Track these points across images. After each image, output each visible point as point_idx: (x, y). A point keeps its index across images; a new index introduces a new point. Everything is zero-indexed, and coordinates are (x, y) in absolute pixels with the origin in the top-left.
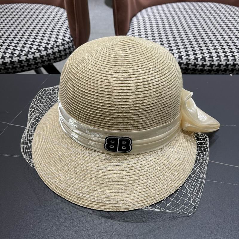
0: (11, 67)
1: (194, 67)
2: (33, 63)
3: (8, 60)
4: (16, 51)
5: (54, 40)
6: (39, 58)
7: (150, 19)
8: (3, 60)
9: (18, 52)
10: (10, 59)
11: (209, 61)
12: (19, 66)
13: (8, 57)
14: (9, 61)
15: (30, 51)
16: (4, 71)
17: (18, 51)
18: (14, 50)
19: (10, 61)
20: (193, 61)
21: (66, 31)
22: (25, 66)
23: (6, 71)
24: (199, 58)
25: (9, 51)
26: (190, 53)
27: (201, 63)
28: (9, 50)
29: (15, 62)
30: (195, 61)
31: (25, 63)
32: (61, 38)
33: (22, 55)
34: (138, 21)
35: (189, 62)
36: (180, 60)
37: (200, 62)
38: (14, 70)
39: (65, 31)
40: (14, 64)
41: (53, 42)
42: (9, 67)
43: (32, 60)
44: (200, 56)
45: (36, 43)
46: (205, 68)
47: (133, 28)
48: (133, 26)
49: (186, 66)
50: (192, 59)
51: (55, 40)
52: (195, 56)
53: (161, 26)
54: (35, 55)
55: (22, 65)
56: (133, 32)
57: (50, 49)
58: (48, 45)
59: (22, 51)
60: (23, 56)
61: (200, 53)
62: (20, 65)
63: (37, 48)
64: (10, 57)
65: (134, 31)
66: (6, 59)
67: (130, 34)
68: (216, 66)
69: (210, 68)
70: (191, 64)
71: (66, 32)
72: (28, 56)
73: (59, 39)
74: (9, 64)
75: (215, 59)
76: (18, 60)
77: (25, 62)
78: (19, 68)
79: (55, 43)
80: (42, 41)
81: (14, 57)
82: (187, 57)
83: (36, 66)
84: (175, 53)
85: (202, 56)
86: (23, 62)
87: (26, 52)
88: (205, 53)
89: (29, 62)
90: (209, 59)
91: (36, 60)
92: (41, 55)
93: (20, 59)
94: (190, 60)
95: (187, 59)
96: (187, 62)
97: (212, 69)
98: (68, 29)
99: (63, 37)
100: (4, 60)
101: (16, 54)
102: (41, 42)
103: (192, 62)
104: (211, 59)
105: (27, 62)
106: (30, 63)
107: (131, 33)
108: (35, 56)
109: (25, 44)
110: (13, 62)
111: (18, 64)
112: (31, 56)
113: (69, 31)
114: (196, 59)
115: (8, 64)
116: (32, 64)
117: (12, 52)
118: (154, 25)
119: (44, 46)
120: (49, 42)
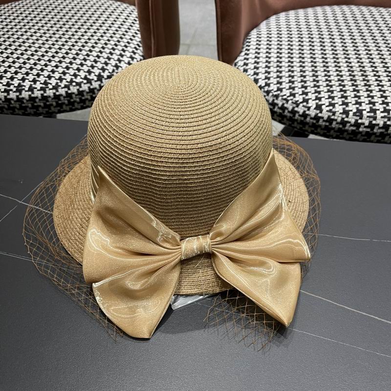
0: (42, 104)
1: (341, 126)
2: (78, 100)
3: (38, 94)
4: (53, 79)
5: (114, 64)
6: (87, 93)
7: (279, 34)
8: (30, 93)
9: (56, 81)
10: (42, 92)
11: (368, 118)
12: (54, 104)
13: (39, 88)
14: (40, 96)
15: (74, 80)
16: (32, 111)
17: (56, 79)
18: (49, 77)
19: (42, 95)
20: (340, 115)
21: (137, 49)
22: (64, 103)
23: (35, 110)
24: (351, 111)
25: (42, 79)
26: (336, 100)
27: (353, 121)
28: (42, 77)
29: (50, 97)
30: (344, 116)
31: (64, 100)
32: (127, 62)
33: (60, 86)
34: (259, 36)
35: (333, 117)
36: (318, 112)
37: (352, 119)
38: (47, 110)
39: (134, 49)
40: (48, 101)
41: (112, 68)
42: (39, 104)
43: (76, 95)
44: (353, 108)
45: (85, 68)
46: (361, 130)
47: (248, 50)
48: (249, 46)
49: (327, 124)
50: (338, 111)
51: (116, 64)
52: (344, 106)
53: (296, 47)
54: (81, 87)
55: (60, 102)
56: (246, 56)
57: (106, 79)
58: (104, 72)
59: (61, 79)
60: (62, 88)
61: (354, 102)
62: (57, 103)
63: (86, 76)
64: (42, 89)
65: (247, 54)
66: (35, 92)
67: (241, 60)
68: (380, 128)
69: (369, 130)
70: (336, 120)
71: (136, 51)
72: (69, 89)
73: (122, 63)
74: (40, 100)
75: (379, 115)
76: (54, 93)
77: (64, 97)
78: (55, 107)
79: (115, 68)
80: (95, 65)
81: (47, 89)
82: (331, 108)
83: (82, 104)
84: (311, 99)
85: (357, 108)
86: (62, 98)
87: (67, 82)
88: (364, 102)
89: (71, 98)
90: (369, 114)
91: (83, 96)
92: (92, 87)
93: (57, 93)
94: (334, 113)
95: (330, 111)
96: (329, 117)
97: (372, 132)
98: (141, 45)
99: (130, 59)
100: (33, 93)
101: (51, 84)
102: (93, 67)
103: (339, 117)
104: (372, 114)
105: (68, 98)
106: (72, 100)
107: (243, 58)
108: (81, 89)
109: (67, 68)
110: (46, 96)
111: (54, 100)
112: (74, 89)
113: (141, 48)
114: (346, 113)
115: (37, 100)
116: (75, 101)
117: (46, 80)
118: (285, 47)
119: (97, 74)
120: (105, 67)
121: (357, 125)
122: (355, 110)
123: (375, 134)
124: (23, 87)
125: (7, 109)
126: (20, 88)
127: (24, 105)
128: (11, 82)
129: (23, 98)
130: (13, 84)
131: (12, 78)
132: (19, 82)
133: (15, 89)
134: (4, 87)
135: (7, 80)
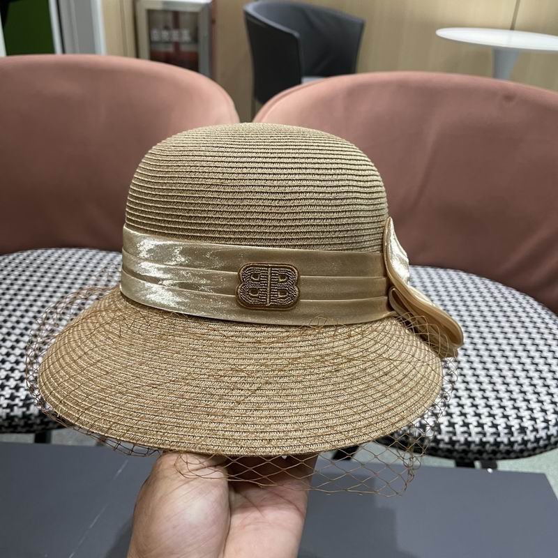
121: (436, 441)
122: (432, 424)
123: (456, 451)
124: (32, 401)
125: (6, 428)
126: (28, 402)
127: (30, 422)
128: (16, 394)
129: (31, 415)
130: (18, 397)
131: (17, 388)
132: (25, 393)
133: (21, 404)
134: (7, 401)
135: (10, 391)
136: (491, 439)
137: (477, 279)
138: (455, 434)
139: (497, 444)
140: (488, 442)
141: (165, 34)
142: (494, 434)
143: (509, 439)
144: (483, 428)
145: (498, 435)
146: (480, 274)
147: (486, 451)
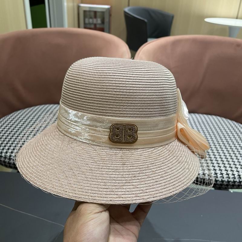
136: (232, 180)
137: (224, 119)
138: (217, 177)
139: (234, 182)
140: (231, 181)
141: (91, 20)
142: (233, 178)
143: (239, 180)
144: (229, 175)
145: (235, 178)
146: (226, 117)
147: (230, 185)
